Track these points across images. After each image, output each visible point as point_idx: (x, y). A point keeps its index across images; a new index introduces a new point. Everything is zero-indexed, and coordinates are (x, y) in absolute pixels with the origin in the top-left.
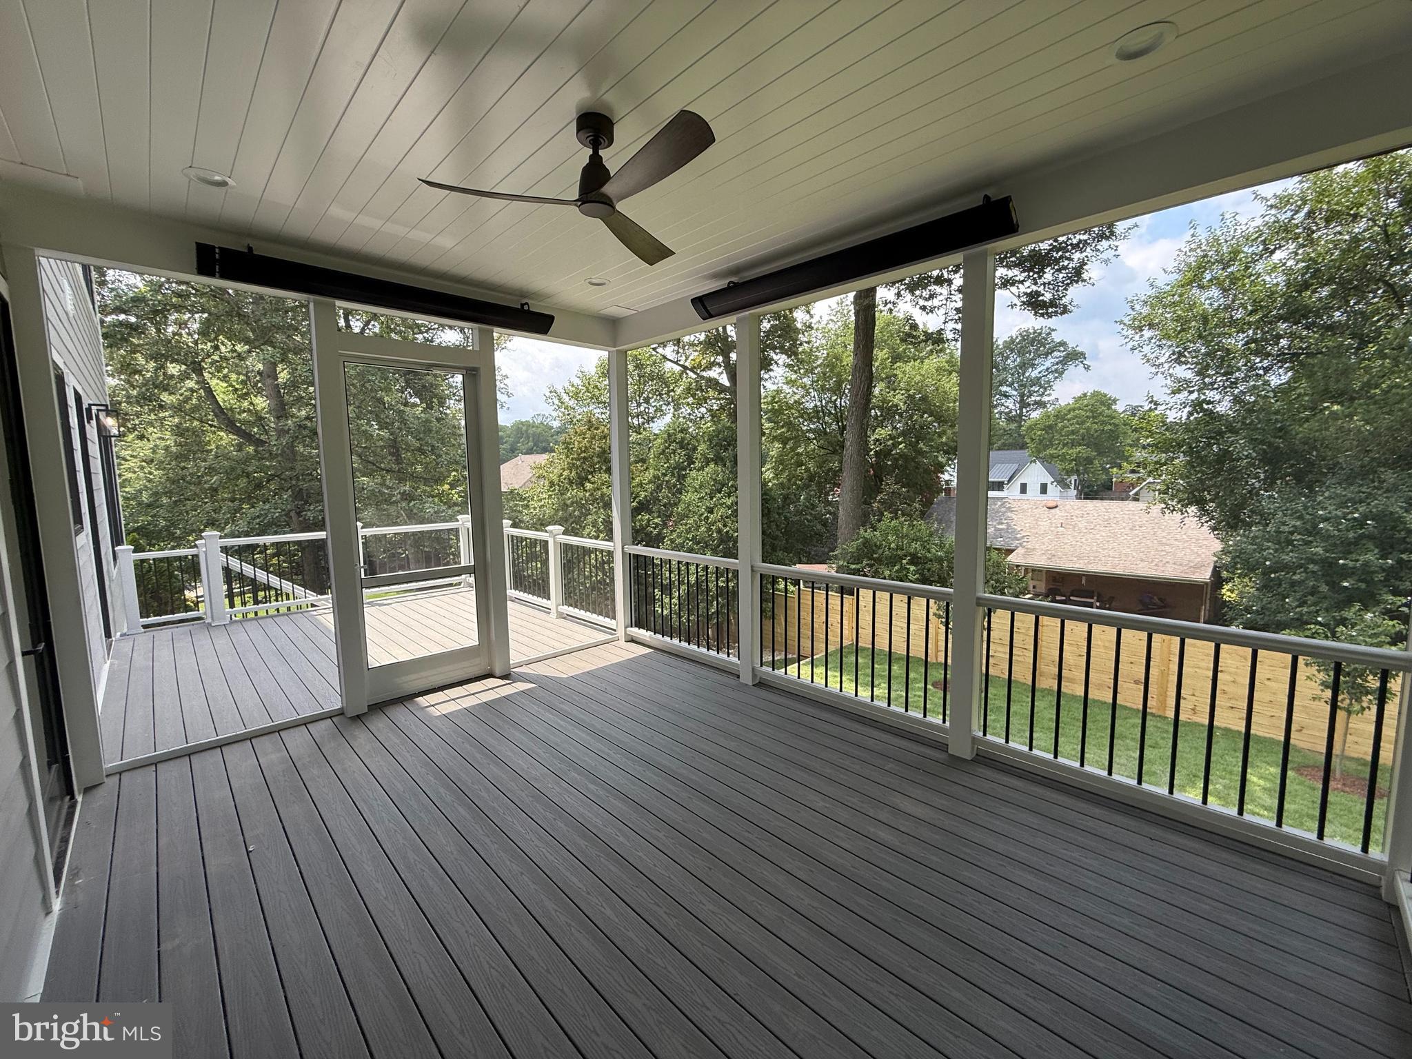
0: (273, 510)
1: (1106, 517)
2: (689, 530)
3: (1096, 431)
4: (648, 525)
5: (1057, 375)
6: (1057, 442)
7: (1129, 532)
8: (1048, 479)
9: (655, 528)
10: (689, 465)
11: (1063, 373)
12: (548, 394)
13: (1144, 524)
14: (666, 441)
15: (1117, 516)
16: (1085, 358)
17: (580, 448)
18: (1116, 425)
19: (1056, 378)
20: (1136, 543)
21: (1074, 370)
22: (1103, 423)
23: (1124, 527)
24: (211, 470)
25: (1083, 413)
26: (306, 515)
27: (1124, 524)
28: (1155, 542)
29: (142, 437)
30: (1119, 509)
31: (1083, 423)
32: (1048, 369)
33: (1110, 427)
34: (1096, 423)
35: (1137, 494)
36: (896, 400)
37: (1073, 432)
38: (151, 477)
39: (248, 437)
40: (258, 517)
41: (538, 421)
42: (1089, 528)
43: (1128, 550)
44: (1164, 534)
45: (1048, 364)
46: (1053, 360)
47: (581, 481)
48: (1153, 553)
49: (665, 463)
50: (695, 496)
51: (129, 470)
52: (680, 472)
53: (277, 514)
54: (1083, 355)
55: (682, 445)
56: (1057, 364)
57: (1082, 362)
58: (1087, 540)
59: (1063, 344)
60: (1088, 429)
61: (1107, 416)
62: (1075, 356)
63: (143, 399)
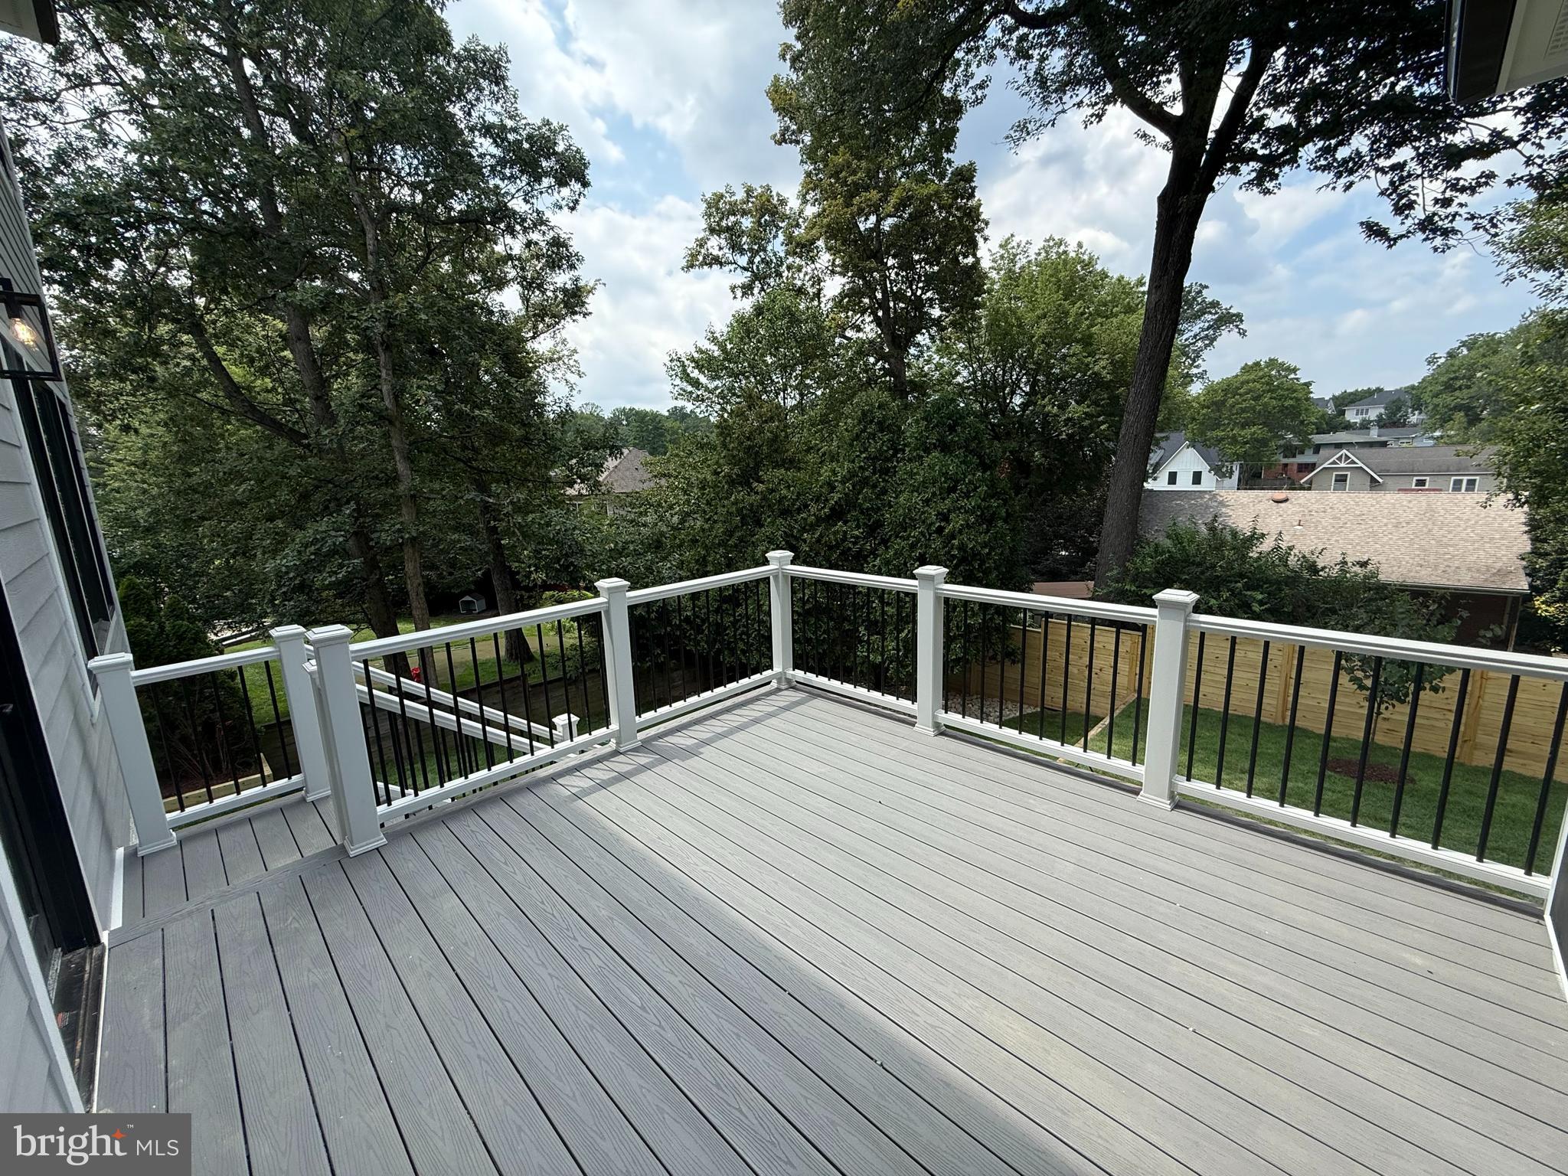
0: (333, 533)
1: (1358, 513)
2: (913, 547)
3: (1274, 408)
4: (845, 539)
5: (1207, 342)
6: (1226, 422)
7: (1394, 530)
8: (1203, 467)
9: (854, 543)
10: (894, 455)
11: (1215, 339)
12: (669, 364)
13: (1413, 520)
14: (860, 422)
15: (1372, 509)
16: (1242, 321)
17: (743, 434)
18: (1297, 400)
19: (1206, 346)
20: (1407, 545)
21: (1227, 337)
22: (1280, 398)
23: (1386, 525)
24: (236, 476)
25: (1258, 386)
26: (379, 538)
27: (1385, 521)
28: (1433, 542)
29: (126, 428)
30: (1374, 502)
31: (1256, 399)
32: (1195, 336)
33: (1291, 402)
34: (1275, 398)
35: (1310, 482)
36: (1096, 368)
37: (1243, 410)
38: (145, 486)
39: (277, 428)
40: (312, 543)
41: (587, 411)
42: (1337, 526)
43: (1398, 553)
44: (1442, 532)
45: (1196, 329)
46: (1202, 325)
47: (746, 479)
48: (1432, 557)
49: (861, 453)
50: (916, 498)
51: (113, 477)
52: (883, 464)
53: (341, 539)
54: (1239, 316)
55: (882, 426)
56: (1208, 329)
57: (1237, 326)
58: (1337, 541)
59: (1215, 304)
60: (1265, 405)
61: (1288, 389)
62: (1229, 319)
63: (121, 368)
